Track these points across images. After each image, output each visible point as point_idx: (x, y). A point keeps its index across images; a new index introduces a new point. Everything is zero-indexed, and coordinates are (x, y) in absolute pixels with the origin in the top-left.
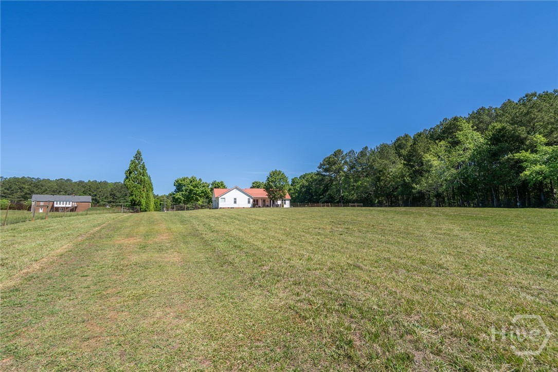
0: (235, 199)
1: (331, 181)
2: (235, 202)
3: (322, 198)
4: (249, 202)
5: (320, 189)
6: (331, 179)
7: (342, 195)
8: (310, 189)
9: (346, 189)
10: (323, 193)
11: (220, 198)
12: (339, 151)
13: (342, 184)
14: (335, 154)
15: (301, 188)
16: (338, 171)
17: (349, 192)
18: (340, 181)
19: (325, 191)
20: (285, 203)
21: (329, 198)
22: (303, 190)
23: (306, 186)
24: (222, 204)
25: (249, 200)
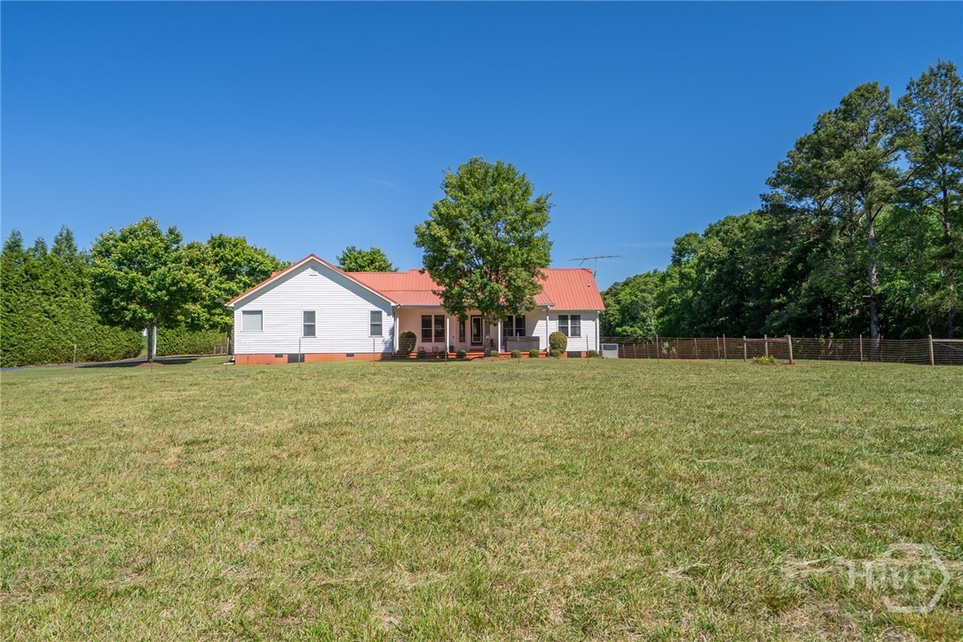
0: (310, 316)
1: (825, 230)
2: (310, 330)
3: (780, 306)
4: (376, 329)
5: (776, 268)
6: (825, 225)
7: (879, 290)
8: (734, 272)
9: (900, 260)
10: (785, 286)
11: (238, 313)
12: (867, 93)
13: (877, 240)
14: (848, 110)
15: (701, 271)
16: (859, 185)
17: (918, 277)
18: (866, 229)
19: (793, 276)
20: (576, 333)
21: (810, 306)
22: (710, 274)
23: (722, 262)
24: (246, 340)
25: (376, 316)
